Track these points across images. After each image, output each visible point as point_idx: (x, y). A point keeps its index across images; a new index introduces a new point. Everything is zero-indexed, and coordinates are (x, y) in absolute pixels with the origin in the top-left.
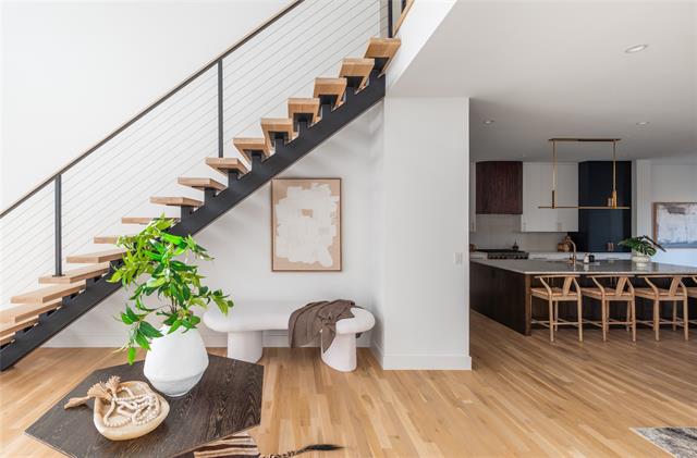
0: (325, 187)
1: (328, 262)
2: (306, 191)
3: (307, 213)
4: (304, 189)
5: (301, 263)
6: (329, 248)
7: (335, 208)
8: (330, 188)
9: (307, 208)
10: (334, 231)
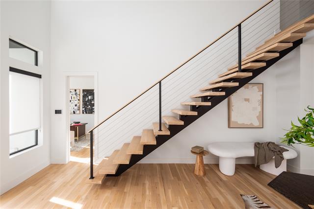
0: (256, 87)
1: (257, 124)
2: (246, 89)
3: (247, 100)
4: (245, 88)
5: (243, 124)
6: (257, 117)
7: (260, 98)
8: (258, 88)
9: (247, 97)
10: (260, 109)
